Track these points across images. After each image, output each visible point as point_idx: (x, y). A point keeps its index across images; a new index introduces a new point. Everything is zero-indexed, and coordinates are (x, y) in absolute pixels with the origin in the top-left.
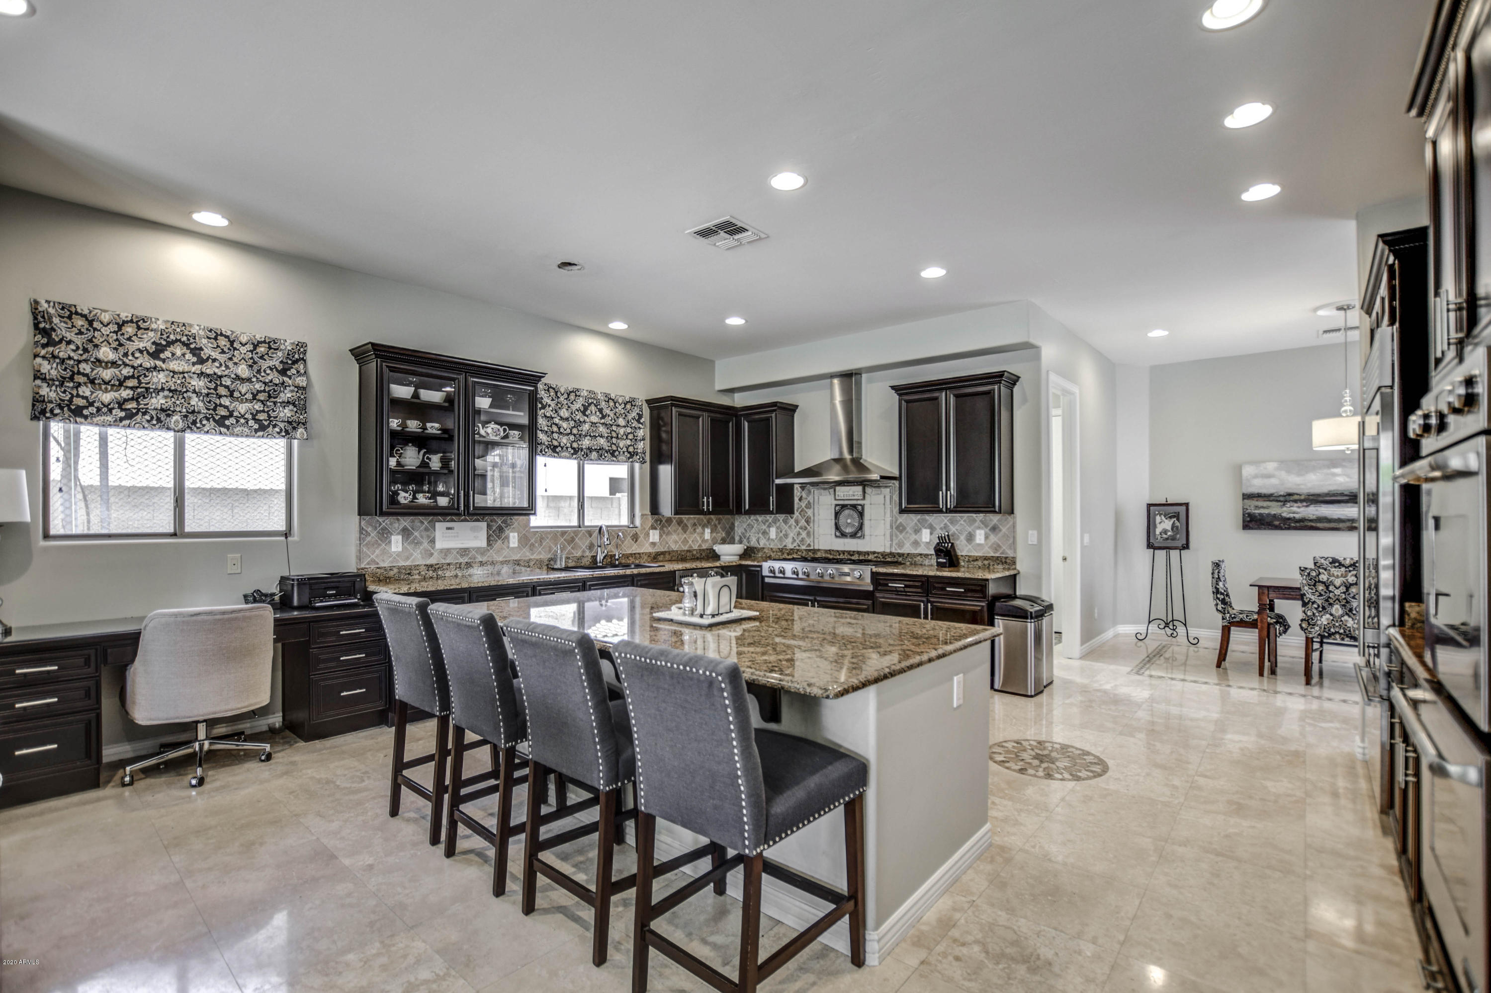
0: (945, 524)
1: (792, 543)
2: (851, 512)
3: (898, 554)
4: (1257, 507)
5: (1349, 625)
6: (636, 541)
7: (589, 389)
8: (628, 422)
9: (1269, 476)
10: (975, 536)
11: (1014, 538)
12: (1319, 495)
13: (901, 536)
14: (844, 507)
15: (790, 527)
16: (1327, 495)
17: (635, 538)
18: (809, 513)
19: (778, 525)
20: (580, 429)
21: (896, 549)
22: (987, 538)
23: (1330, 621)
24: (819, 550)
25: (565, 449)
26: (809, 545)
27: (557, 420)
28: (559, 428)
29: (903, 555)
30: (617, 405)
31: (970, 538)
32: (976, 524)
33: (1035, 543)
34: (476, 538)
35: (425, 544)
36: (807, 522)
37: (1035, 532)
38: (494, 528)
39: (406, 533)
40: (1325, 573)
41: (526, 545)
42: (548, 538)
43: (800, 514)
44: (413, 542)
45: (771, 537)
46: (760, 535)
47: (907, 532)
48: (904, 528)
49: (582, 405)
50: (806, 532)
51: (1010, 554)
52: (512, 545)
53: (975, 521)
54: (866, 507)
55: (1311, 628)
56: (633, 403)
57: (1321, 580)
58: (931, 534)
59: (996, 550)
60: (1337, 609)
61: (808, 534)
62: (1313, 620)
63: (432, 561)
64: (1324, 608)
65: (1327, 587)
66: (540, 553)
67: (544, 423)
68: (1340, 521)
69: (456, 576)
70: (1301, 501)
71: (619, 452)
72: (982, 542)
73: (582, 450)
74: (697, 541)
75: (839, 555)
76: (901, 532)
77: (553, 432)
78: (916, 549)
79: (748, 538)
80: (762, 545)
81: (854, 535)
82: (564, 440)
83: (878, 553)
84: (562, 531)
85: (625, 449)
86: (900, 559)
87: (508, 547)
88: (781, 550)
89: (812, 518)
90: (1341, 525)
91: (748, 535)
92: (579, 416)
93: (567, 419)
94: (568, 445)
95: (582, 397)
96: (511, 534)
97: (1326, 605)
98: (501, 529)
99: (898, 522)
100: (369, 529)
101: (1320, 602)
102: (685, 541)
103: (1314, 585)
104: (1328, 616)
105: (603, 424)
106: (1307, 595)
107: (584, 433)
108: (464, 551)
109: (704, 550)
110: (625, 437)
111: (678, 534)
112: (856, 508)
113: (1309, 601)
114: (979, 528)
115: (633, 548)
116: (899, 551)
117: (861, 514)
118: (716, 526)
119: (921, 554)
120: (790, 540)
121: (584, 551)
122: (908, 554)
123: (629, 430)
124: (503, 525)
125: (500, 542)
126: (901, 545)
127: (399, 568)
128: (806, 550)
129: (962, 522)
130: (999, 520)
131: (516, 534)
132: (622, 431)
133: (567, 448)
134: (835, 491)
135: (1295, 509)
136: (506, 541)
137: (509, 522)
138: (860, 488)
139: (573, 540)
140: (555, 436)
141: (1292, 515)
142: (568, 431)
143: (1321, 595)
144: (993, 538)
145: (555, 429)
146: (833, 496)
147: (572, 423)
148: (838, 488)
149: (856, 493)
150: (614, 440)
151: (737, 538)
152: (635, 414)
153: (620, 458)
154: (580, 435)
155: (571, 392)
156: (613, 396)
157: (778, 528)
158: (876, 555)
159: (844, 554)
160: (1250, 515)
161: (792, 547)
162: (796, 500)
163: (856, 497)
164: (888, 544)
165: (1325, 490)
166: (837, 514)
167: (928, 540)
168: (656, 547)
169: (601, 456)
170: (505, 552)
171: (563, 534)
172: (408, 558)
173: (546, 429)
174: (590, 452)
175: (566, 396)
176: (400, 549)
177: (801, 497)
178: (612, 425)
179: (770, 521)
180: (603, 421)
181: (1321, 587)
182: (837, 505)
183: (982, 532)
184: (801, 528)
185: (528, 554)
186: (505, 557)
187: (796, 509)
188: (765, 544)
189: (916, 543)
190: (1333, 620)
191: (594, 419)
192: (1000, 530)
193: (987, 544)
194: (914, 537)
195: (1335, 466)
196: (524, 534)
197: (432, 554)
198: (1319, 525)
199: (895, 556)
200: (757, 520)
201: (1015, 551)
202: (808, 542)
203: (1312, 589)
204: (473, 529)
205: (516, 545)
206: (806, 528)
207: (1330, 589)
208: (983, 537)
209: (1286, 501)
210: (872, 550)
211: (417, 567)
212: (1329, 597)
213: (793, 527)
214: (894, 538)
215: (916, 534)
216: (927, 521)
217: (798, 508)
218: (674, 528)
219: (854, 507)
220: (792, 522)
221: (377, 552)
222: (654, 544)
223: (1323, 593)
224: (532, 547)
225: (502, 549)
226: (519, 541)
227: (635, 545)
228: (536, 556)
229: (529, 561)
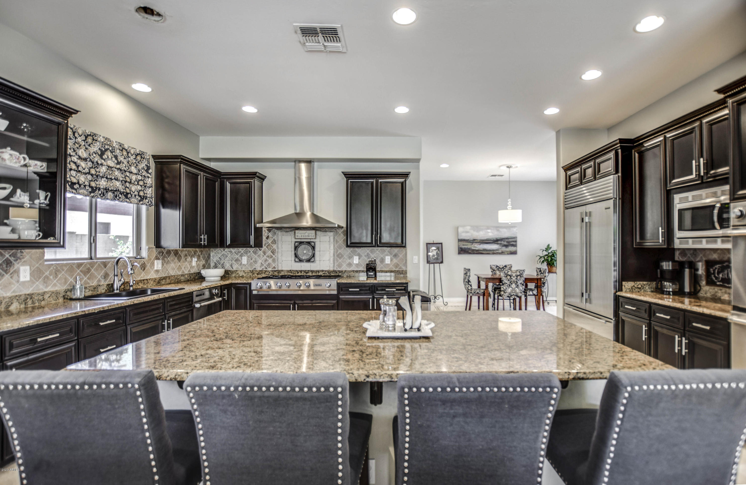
0: (368, 253)
1: (261, 267)
2: (307, 246)
3: (339, 271)
4: (463, 245)
5: (517, 291)
6: (144, 269)
7: (106, 136)
8: (139, 171)
9: (467, 232)
10: (385, 260)
11: (406, 260)
12: (484, 240)
13: (340, 261)
14: (301, 243)
15: (259, 256)
16: (486, 240)
17: (143, 267)
18: (274, 247)
19: (249, 254)
20: (97, 170)
21: (337, 268)
22: (391, 260)
24: (282, 271)
25: (82, 186)
26: (274, 267)
28: (78, 167)
29: (342, 271)
30: (130, 155)
31: (382, 260)
32: (386, 253)
33: (417, 262)
36: (273, 252)
37: (417, 257)
41: (40, 278)
42: (63, 270)
43: (267, 247)
45: (243, 263)
46: (233, 262)
47: (344, 258)
48: (342, 256)
49: (99, 149)
50: (271, 259)
51: (404, 268)
52: (22, 279)
53: (385, 251)
54: (316, 244)
55: (505, 294)
56: (143, 156)
57: (509, 274)
58: (359, 259)
59: (396, 267)
60: (514, 285)
61: (274, 261)
62: (506, 290)
64: (510, 285)
66: (55, 285)
68: (490, 250)
70: (478, 242)
71: (131, 196)
72: (389, 263)
73: (99, 189)
74: (188, 268)
75: (298, 273)
76: (340, 258)
78: (350, 268)
79: (223, 264)
80: (234, 269)
81: (309, 261)
82: (82, 179)
83: (326, 271)
84: (78, 263)
85: (136, 193)
86: (340, 274)
87: (18, 281)
88: (252, 272)
89: (277, 250)
90: (491, 252)
91: (222, 262)
92: (97, 159)
93: (85, 160)
94: (87, 183)
95: (99, 142)
96: (22, 268)
98: (8, 263)
99: (338, 252)
101: (508, 283)
102: (180, 268)
103: (507, 277)
105: (118, 169)
107: (101, 175)
109: (192, 274)
110: (136, 183)
111: (175, 263)
112: (310, 244)
113: (505, 283)
114: (387, 255)
115: (142, 275)
116: (339, 269)
117: (314, 248)
118: (199, 256)
119: (353, 271)
120: (259, 264)
121: (99, 281)
122: (345, 271)
123: (139, 177)
124: (12, 259)
125: (7, 276)
126: (340, 266)
128: (272, 271)
129: (377, 252)
130: (398, 251)
131: (28, 268)
132: (134, 178)
133: (85, 186)
134: (295, 233)
135: (476, 246)
136: (15, 276)
137: (19, 255)
138: (313, 232)
139: (89, 270)
141: (475, 248)
142: (87, 170)
144: (395, 261)
146: (294, 236)
147: (90, 164)
148: (297, 231)
149: (310, 235)
150: (127, 184)
151: (212, 265)
152: (144, 165)
153: (132, 200)
154: (97, 176)
155: (88, 135)
156: (126, 147)
157: (248, 257)
158: (324, 272)
159: (301, 272)
160: (461, 248)
161: (261, 270)
162: (264, 238)
163: (310, 237)
164: (332, 265)
165: (485, 238)
166: (296, 248)
167: (357, 262)
168: (159, 274)
169: (116, 197)
170: (15, 287)
171: (79, 265)
174: (107, 192)
175: (83, 137)
177: (268, 236)
178: (125, 171)
179: (242, 252)
180: (118, 166)
182: (296, 242)
183: (389, 257)
184: (268, 257)
185: (42, 287)
187: (263, 244)
188: (237, 268)
189: (350, 265)
191: (111, 163)
192: (399, 256)
193: (391, 264)
194: (348, 261)
195: (488, 229)
196: (37, 268)
198: (484, 252)
199: (336, 273)
200: (231, 252)
201: (406, 267)
202: (274, 266)
205: (28, 279)
206: (272, 257)
208: (389, 260)
209: (473, 243)
210: (321, 269)
213: (262, 256)
214: (336, 262)
215: (350, 259)
216: (356, 251)
217: (265, 244)
218: (172, 258)
219: (309, 243)
220: (261, 253)
222: (157, 271)
224: (46, 280)
225: (10, 283)
226: (31, 274)
227: (143, 272)
228: (49, 289)
229: (44, 294)
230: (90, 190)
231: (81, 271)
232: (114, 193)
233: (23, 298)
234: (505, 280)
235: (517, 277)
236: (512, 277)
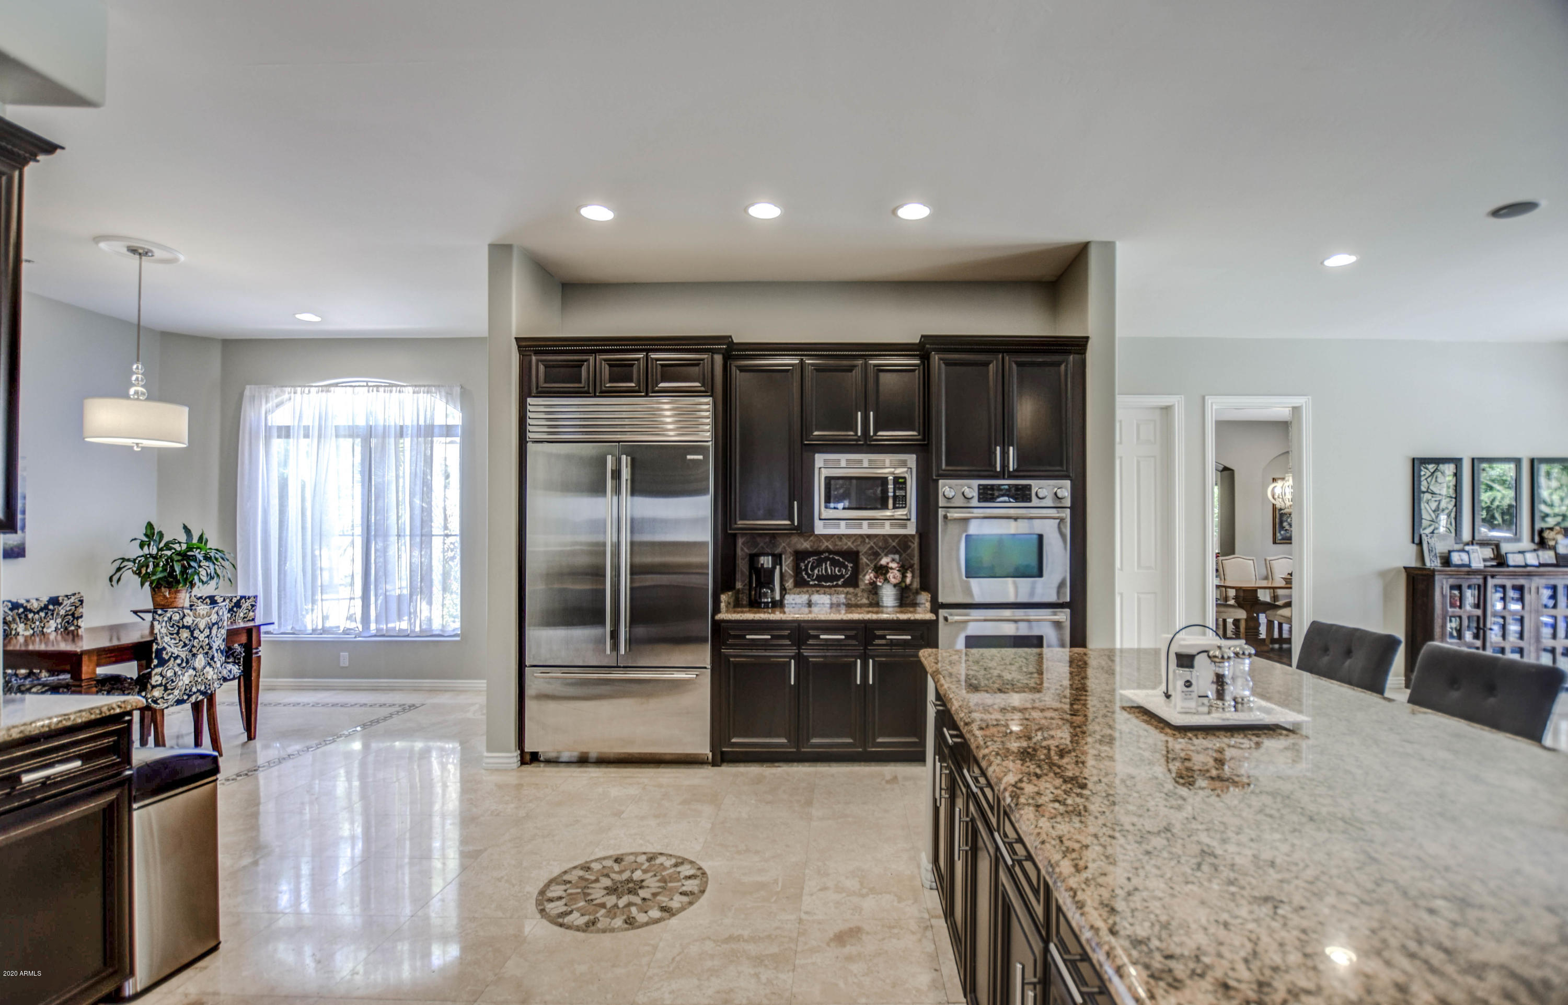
5: (209, 678)
23: (192, 678)
40: (191, 613)
55: (169, 695)
57: (186, 624)
60: (200, 660)
62: (173, 681)
64: (187, 662)
65: (192, 633)
97: (190, 657)
101: (183, 655)
103: (178, 633)
104: (191, 672)
106: (169, 649)
113: (171, 656)
143: (185, 645)
181: (185, 634)
190: (195, 676)
203: (175, 639)
207: (195, 635)
212: (193, 646)
223: (187, 642)
234: (171, 646)
235: (210, 629)
236: (196, 633)
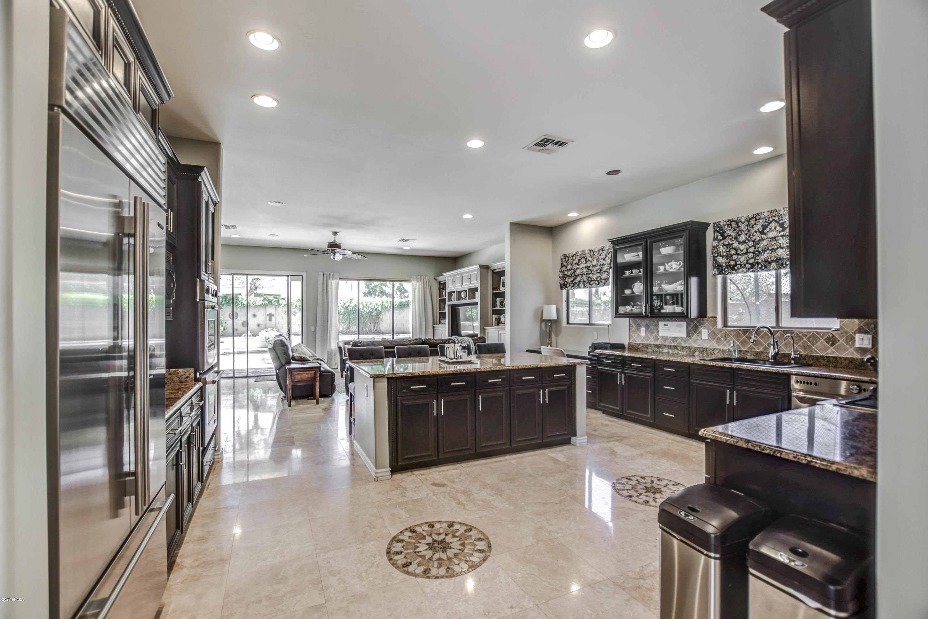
6: (833, 344)
7: (770, 210)
17: (832, 341)
20: (757, 246)
25: (743, 265)
27: (735, 245)
28: (737, 251)
34: (680, 331)
35: (656, 333)
38: (692, 326)
39: (647, 327)
41: (714, 339)
42: (732, 334)
44: (650, 332)
52: (703, 338)
63: (658, 343)
66: (725, 345)
67: (724, 250)
69: (669, 353)
73: (759, 263)
77: (732, 256)
82: (742, 259)
84: (744, 331)
87: (701, 339)
92: (757, 237)
93: (744, 242)
95: (763, 219)
96: (703, 331)
98: (696, 327)
100: (633, 324)
107: (761, 249)
108: (675, 339)
115: (829, 351)
124: (698, 324)
125: (696, 335)
127: (643, 344)
131: (706, 331)
136: (700, 335)
137: (701, 322)
140: (735, 257)
142: (745, 251)
145: (733, 252)
147: (751, 244)
155: (751, 219)
170: (699, 342)
172: (648, 340)
173: (725, 254)
175: (746, 223)
176: (644, 335)
180: (782, 233)
185: (715, 345)
186: (699, 345)
196: (713, 331)
197: (658, 339)
204: (677, 326)
205: (706, 338)
211: (650, 345)
221: (636, 335)
224: (719, 340)
225: (697, 339)
226: (708, 335)
227: (831, 348)
228: (721, 347)
229: (714, 350)
230: (749, 266)
231: (746, 337)
232: (778, 262)
233: (701, 349)
